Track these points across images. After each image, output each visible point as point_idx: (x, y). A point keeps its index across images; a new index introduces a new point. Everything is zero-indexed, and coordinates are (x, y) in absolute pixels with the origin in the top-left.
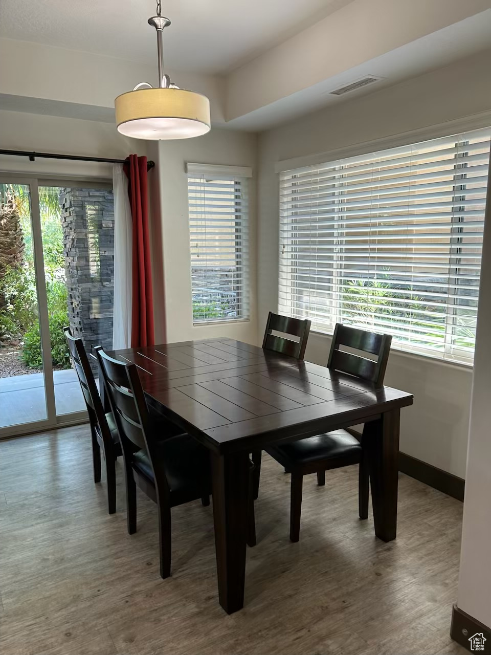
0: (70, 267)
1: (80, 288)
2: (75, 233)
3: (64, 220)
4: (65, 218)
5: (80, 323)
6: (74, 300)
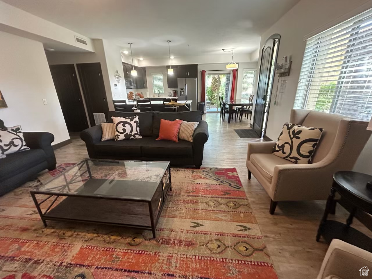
4: (226, 79)
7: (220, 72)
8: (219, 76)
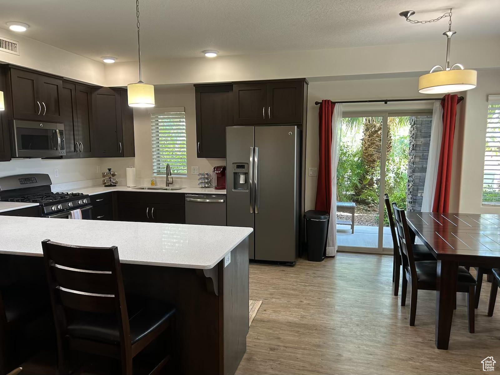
0: (410, 163)
1: (413, 176)
2: (415, 141)
3: (410, 133)
4: (411, 131)
5: (411, 199)
6: (410, 184)
7: (391, 106)
8: (385, 121)
